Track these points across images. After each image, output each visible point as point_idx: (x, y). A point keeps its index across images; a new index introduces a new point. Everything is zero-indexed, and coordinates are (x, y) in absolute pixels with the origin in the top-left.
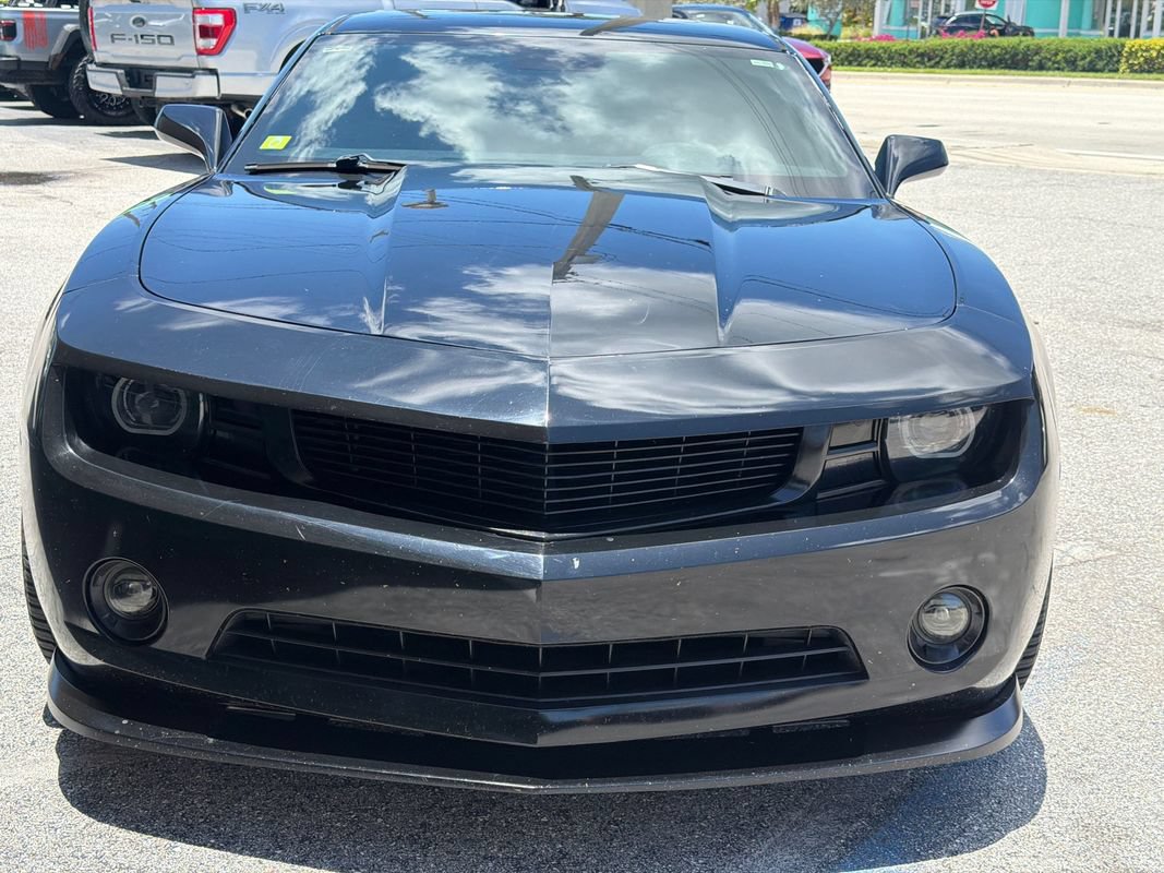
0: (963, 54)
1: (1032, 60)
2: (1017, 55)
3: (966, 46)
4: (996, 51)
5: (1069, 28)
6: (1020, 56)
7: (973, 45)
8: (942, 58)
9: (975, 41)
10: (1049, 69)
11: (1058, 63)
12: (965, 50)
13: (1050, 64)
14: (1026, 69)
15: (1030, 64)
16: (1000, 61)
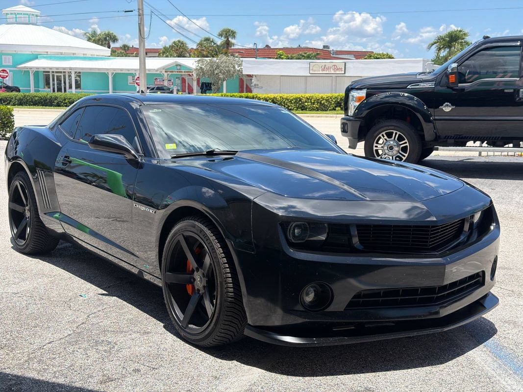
0: (20, 99)
1: (54, 102)
2: (47, 100)
3: (22, 96)
4: (36, 98)
5: (35, 87)
6: (48, 101)
7: (25, 96)
8: (10, 101)
9: (25, 94)
10: (63, 106)
11: (66, 103)
12: (21, 97)
13: (63, 104)
14: (51, 106)
15: (53, 104)
16: (39, 102)
